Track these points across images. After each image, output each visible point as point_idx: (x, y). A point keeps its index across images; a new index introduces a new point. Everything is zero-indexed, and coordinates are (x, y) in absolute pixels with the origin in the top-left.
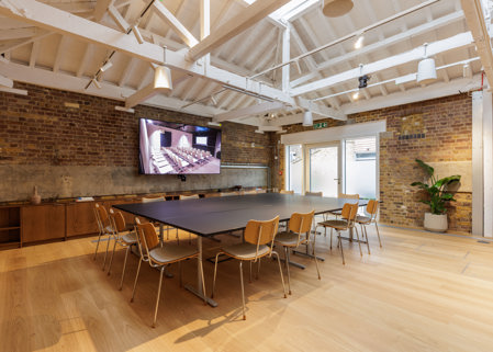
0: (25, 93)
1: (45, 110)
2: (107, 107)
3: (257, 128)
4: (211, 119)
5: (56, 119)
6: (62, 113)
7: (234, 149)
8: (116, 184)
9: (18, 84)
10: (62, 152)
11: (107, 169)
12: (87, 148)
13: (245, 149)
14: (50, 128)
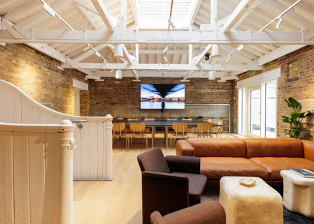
0: (103, 80)
1: (109, 86)
2: (129, 81)
3: (220, 79)
4: (182, 78)
5: (112, 88)
6: (114, 86)
7: (200, 94)
8: (133, 113)
9: (102, 78)
10: (114, 100)
11: (129, 107)
12: (122, 99)
13: (208, 93)
14: (110, 92)
